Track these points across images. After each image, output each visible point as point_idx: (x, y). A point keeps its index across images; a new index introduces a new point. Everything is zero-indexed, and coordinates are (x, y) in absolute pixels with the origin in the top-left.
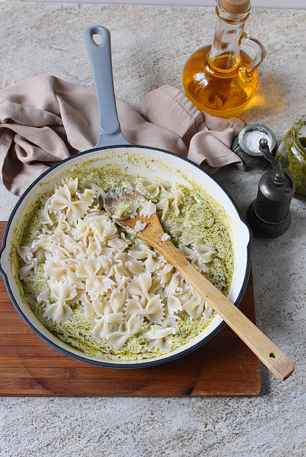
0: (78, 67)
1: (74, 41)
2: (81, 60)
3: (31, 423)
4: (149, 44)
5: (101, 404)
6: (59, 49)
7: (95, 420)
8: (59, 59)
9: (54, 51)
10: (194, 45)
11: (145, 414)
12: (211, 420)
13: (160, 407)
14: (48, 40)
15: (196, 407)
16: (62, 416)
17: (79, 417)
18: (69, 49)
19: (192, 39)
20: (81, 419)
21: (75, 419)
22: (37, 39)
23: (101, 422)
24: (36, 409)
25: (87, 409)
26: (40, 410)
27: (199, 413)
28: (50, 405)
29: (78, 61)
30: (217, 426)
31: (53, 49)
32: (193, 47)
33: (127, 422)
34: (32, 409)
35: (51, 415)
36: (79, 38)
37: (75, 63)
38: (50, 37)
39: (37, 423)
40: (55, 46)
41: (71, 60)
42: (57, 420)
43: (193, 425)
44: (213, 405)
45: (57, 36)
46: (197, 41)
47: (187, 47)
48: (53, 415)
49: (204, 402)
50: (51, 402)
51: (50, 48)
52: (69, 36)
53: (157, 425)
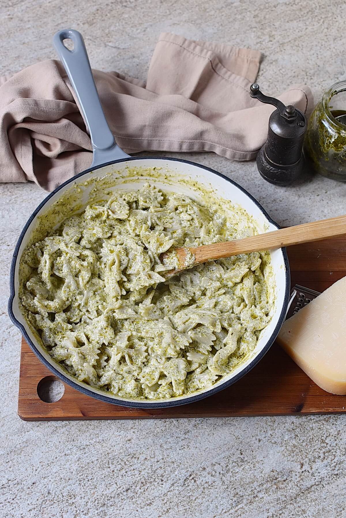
0: (138, 67)
1: (132, 38)
2: (140, 59)
3: (107, 465)
4: (216, 40)
5: (184, 443)
6: (115, 47)
7: (179, 461)
8: (116, 58)
9: (109, 49)
10: (266, 41)
11: (234, 454)
12: (307, 459)
13: (250, 446)
14: (102, 37)
15: (289, 446)
16: (142, 457)
17: (161, 458)
18: (127, 47)
19: (264, 34)
20: (163, 461)
21: (156, 460)
22: (90, 36)
23: (186, 463)
24: (112, 450)
25: (168, 449)
26: (117, 451)
27: (293, 453)
28: (128, 445)
29: (138, 61)
30: (315, 466)
31: (108, 47)
32: (265, 43)
33: (214, 463)
34: (108, 449)
35: (129, 456)
36: (138, 34)
37: (134, 62)
38: (105, 33)
39: (114, 466)
40: (110, 44)
41: (129, 59)
42: (136, 461)
43: (288, 465)
44: (308, 443)
45: (113, 32)
46: (270, 36)
47: (258, 43)
48: (131, 456)
49: (298, 440)
50: (128, 442)
51: (106, 46)
52: (126, 32)
53: (248, 466)
